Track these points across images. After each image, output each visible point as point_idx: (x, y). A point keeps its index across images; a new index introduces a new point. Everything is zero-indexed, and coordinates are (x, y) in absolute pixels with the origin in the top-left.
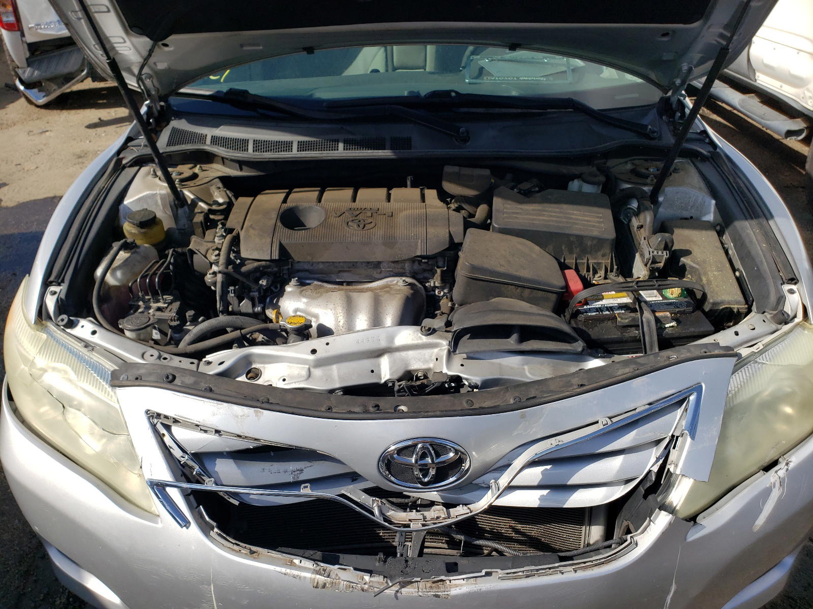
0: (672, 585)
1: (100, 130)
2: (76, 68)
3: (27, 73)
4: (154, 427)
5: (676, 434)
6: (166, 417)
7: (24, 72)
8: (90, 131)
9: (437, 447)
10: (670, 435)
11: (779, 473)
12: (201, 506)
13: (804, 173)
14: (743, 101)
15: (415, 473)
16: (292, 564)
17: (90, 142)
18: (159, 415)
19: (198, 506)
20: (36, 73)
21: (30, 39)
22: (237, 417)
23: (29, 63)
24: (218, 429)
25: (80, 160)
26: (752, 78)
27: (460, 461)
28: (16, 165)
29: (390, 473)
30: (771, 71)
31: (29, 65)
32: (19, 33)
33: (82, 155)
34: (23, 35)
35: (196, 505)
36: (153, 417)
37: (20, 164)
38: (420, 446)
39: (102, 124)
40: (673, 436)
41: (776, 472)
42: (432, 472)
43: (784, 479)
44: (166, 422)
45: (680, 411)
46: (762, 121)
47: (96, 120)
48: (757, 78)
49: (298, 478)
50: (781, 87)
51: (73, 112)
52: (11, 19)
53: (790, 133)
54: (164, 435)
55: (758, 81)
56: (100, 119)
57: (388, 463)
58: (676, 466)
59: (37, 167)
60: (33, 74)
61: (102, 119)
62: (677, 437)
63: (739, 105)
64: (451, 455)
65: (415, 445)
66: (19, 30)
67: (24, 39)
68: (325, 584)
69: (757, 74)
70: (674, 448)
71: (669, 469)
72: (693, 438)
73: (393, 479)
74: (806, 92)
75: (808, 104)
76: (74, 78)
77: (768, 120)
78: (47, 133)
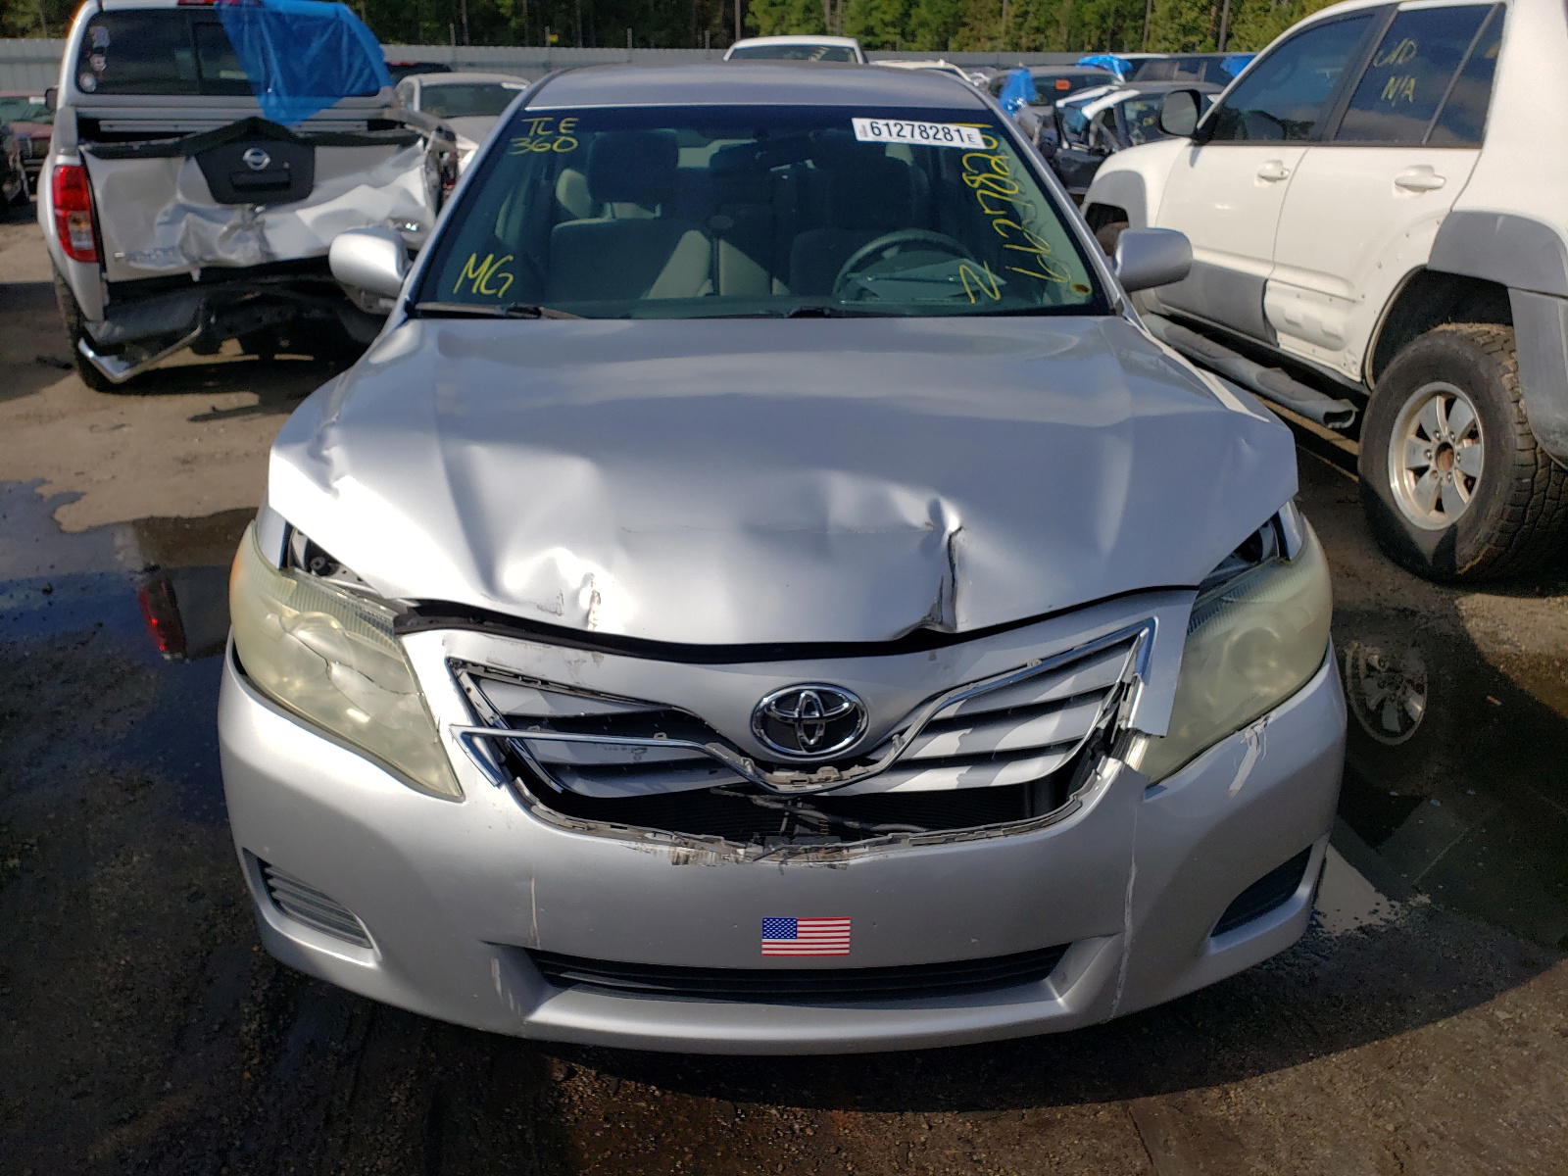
0: (1131, 865)
1: (215, 424)
2: (184, 324)
3: (102, 331)
4: (456, 680)
5: (1127, 680)
6: (475, 665)
7: (98, 328)
8: (199, 426)
9: (828, 697)
10: (1118, 681)
11: (1256, 729)
12: (519, 779)
13: (1356, 479)
14: (1262, 374)
15: (799, 734)
16: (644, 840)
17: (199, 440)
18: (464, 663)
19: (515, 779)
20: (118, 331)
21: (114, 275)
22: (570, 662)
23: (108, 314)
24: (545, 678)
25: (187, 467)
26: (1273, 341)
27: (855, 715)
28: (77, 474)
29: (766, 733)
30: (1295, 329)
31: (106, 318)
32: (96, 266)
33: (189, 459)
34: (103, 268)
35: (512, 778)
36: (454, 665)
37: (82, 473)
38: (803, 695)
39: (216, 414)
40: (1122, 684)
41: (1252, 728)
42: (820, 733)
43: (1262, 734)
44: (475, 671)
45: (1128, 655)
46: (1292, 402)
47: (207, 410)
48: (1279, 340)
49: (640, 758)
50: (1314, 351)
51: (165, 398)
52: (87, 243)
53: (1330, 417)
54: (469, 690)
55: (1281, 346)
56: (214, 408)
57: (762, 719)
58: (1128, 719)
59: (113, 477)
60: (113, 330)
61: (217, 407)
62: (1129, 685)
63: (1258, 381)
64: (846, 705)
65: (798, 693)
66: (98, 261)
67: (104, 275)
68: (687, 857)
69: (1280, 335)
70: (1125, 699)
71: (1119, 726)
72: (1146, 684)
73: (769, 741)
74: (1348, 356)
75: (1351, 372)
76: (178, 341)
77: (1298, 399)
78: (125, 429)
